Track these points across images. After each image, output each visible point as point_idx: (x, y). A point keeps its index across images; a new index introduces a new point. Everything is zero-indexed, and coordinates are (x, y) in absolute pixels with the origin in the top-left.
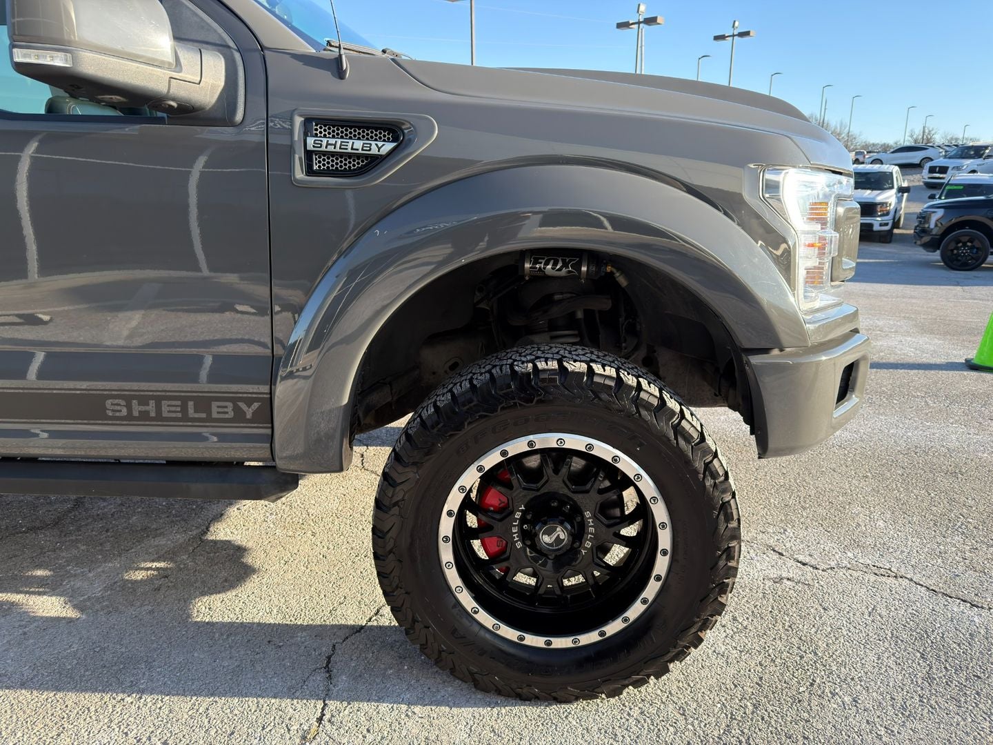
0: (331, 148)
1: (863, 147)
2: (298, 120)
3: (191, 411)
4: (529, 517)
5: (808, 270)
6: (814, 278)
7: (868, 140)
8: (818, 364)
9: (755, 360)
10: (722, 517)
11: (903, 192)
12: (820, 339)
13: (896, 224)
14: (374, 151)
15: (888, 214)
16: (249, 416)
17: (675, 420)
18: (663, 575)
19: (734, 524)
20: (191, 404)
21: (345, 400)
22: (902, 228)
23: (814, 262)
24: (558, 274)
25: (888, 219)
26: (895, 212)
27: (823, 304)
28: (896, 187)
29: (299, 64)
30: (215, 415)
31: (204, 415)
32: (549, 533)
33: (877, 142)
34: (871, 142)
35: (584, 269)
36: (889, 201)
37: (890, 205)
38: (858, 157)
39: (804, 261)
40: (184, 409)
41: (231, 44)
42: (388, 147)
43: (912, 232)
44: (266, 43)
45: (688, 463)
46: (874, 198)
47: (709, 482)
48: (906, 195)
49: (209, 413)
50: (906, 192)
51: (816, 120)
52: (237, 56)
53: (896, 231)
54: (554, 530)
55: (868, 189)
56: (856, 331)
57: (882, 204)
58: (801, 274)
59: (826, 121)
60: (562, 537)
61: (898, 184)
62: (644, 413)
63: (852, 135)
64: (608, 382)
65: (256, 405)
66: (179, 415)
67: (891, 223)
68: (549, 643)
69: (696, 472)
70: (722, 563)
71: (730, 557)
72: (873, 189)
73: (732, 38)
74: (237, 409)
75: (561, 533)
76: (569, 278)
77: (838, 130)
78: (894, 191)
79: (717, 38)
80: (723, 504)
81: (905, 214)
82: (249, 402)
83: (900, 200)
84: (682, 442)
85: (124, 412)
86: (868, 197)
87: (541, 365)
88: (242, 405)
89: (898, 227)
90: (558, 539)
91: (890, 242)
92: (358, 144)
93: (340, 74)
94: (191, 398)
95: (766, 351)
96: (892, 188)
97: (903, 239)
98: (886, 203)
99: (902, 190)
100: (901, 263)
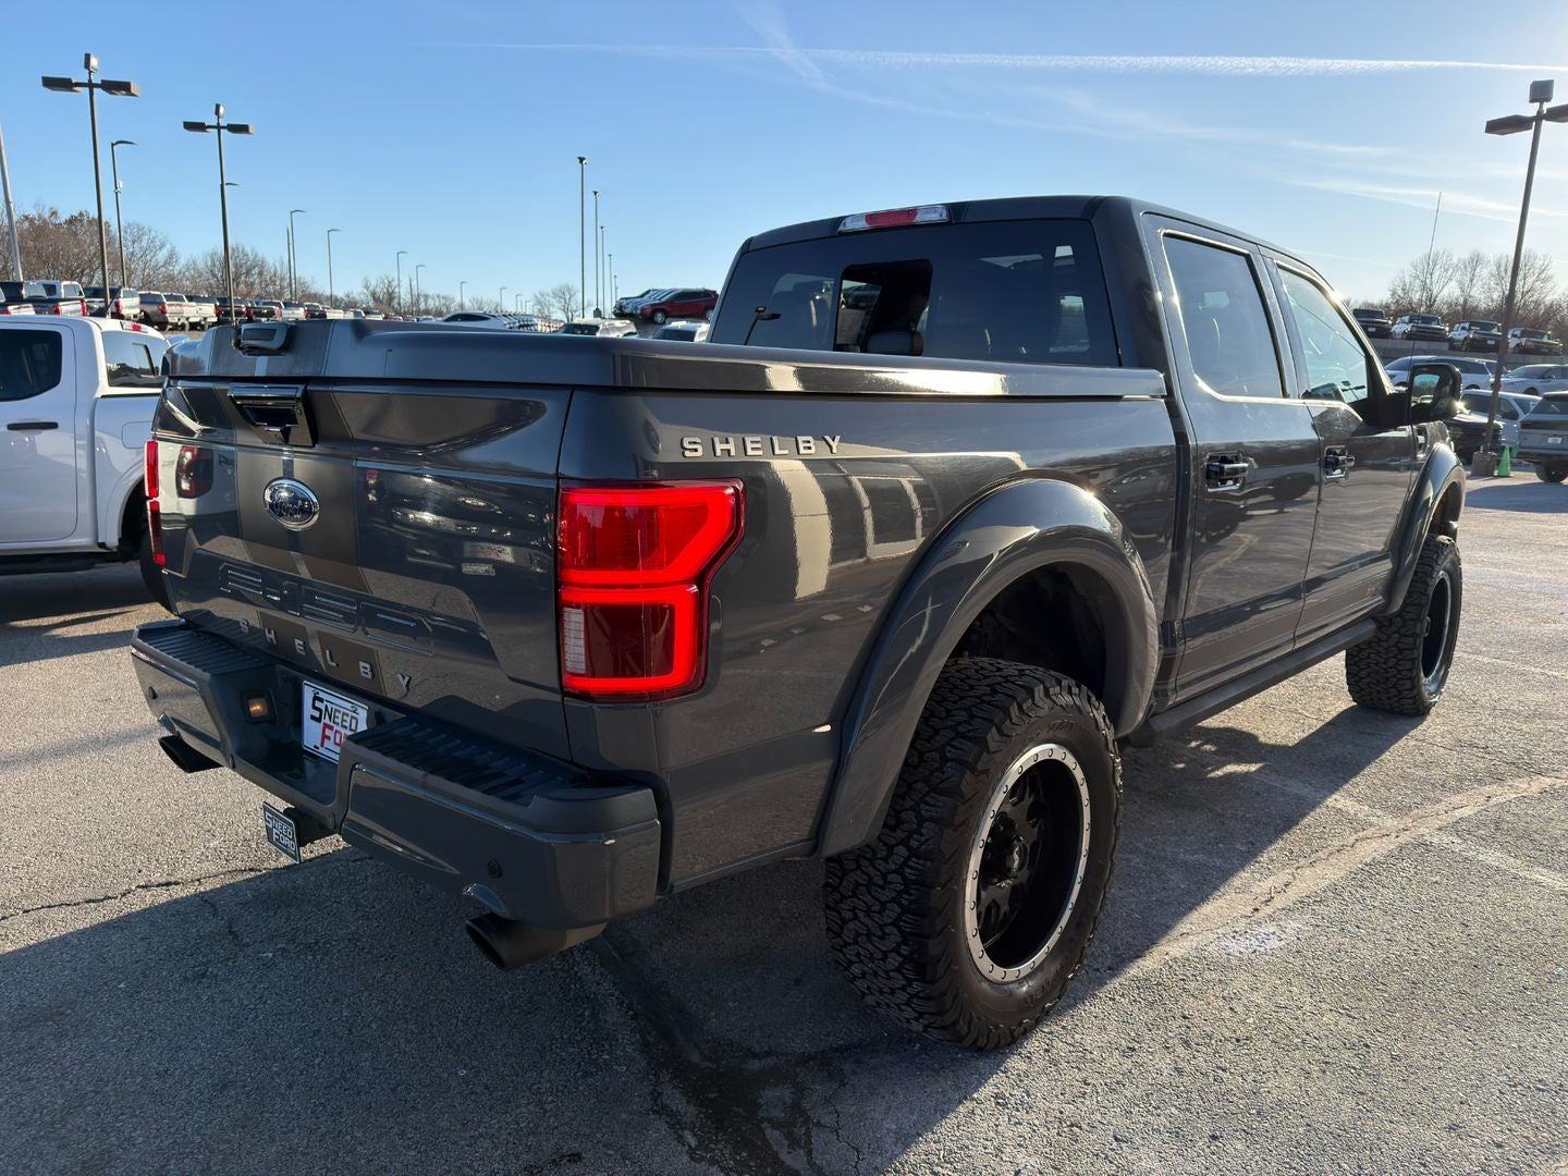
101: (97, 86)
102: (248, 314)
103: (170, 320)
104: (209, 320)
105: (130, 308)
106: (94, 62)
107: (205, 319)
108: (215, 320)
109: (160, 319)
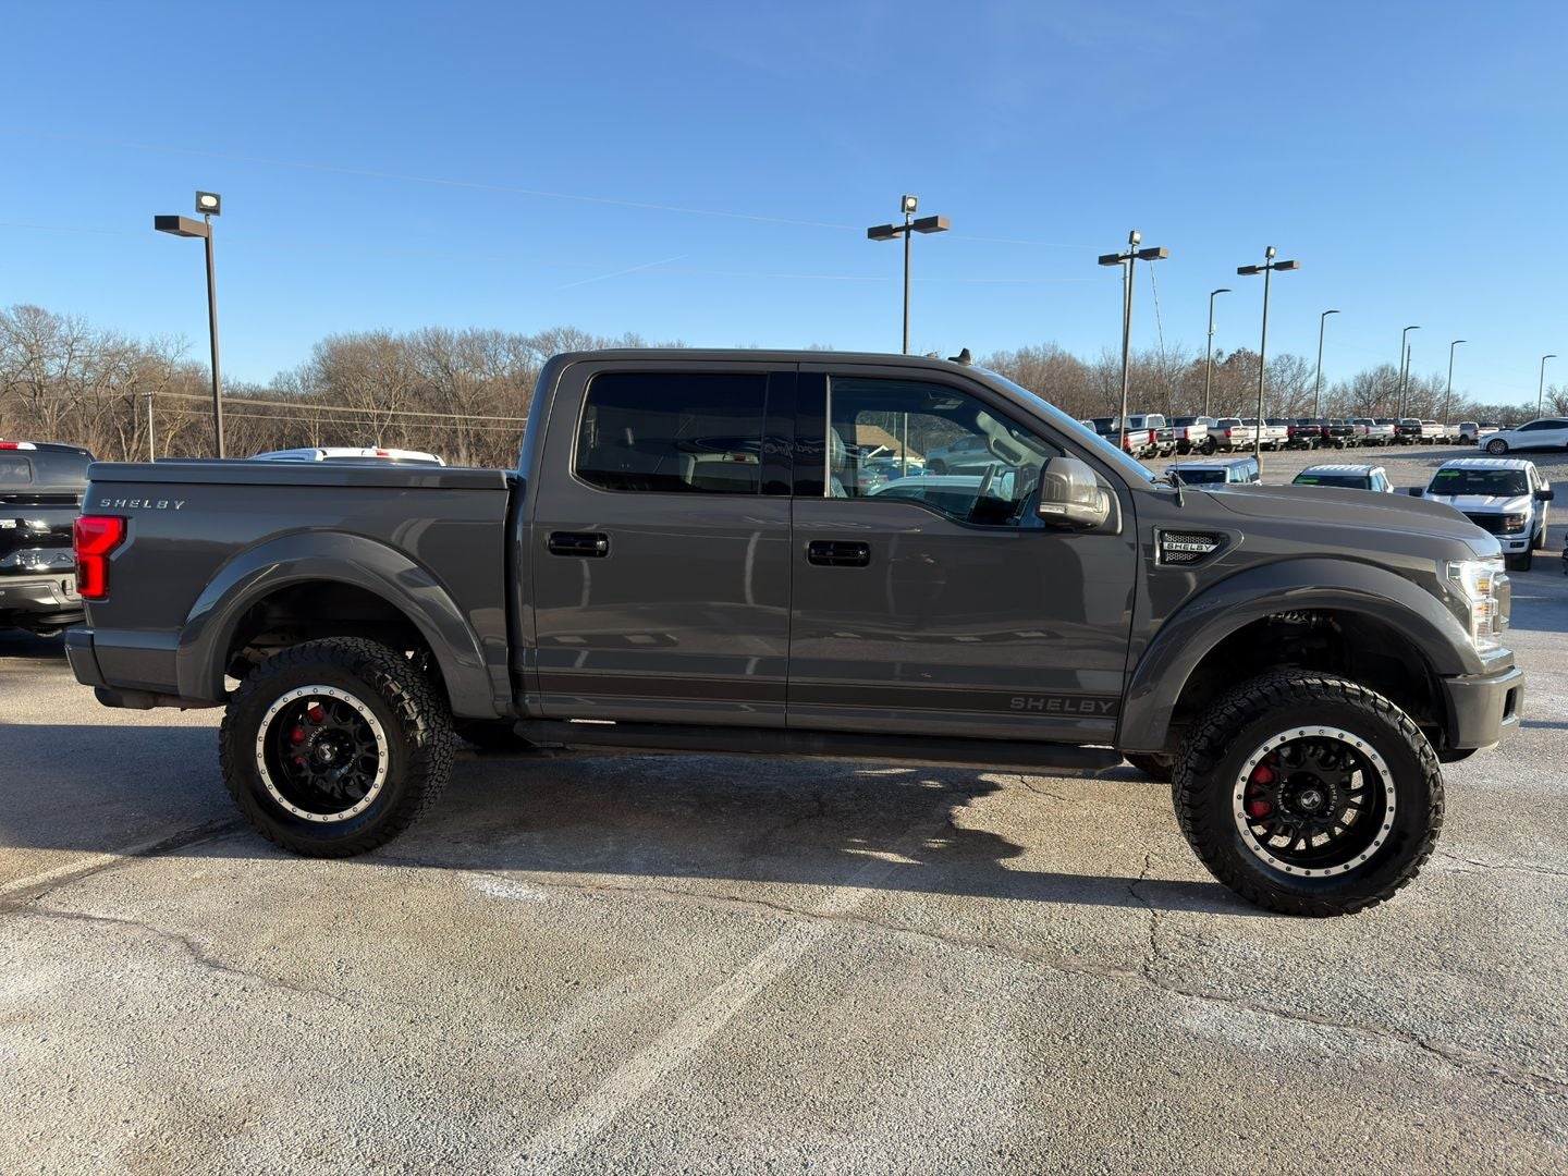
0: (1178, 548)
1: (1472, 417)
2: (1157, 532)
3: (1067, 708)
4: (1291, 787)
5: (1480, 625)
6: (1483, 628)
7: (1479, 402)
8: (1490, 686)
9: (1449, 681)
10: (1432, 783)
11: (1543, 500)
12: (1490, 670)
13: (1535, 543)
14: (1204, 549)
15: (1522, 529)
16: (1104, 711)
17: (1400, 718)
18: (1390, 825)
19: (1439, 789)
20: (1068, 702)
21: (1175, 702)
22: (1547, 548)
23: (1483, 620)
24: (1297, 622)
25: (1524, 536)
26: (1533, 527)
27: (1488, 648)
28: (1531, 491)
29: (1153, 499)
30: (1082, 709)
31: (1073, 709)
32: (1307, 797)
33: (1494, 405)
34: (1485, 404)
35: (1314, 619)
36: (1523, 511)
37: (1525, 517)
38: (1466, 432)
39: (1477, 619)
40: (1063, 704)
41: (1110, 486)
42: (1213, 547)
43: (1561, 554)
44: (1132, 486)
45: (1408, 747)
46: (1500, 508)
47: (1423, 759)
48: (1546, 503)
49: (1078, 708)
50: (1547, 499)
51: (1394, 374)
52: (1115, 493)
53: (1536, 553)
54: (1311, 794)
55: (1489, 494)
56: (1512, 668)
57: (1512, 516)
58: (1475, 627)
59: (1410, 379)
60: (1317, 799)
61: (1533, 485)
62: (1380, 713)
63: (1453, 397)
64: (1355, 692)
65: (1110, 704)
66: (1058, 709)
67: (1527, 542)
68: (1308, 873)
69: (1415, 753)
70: (1432, 815)
71: (1437, 812)
72: (1496, 495)
73: (1265, 271)
74: (1098, 707)
75: (1316, 797)
76: (1303, 625)
77: (1431, 388)
78: (1528, 499)
79: (1242, 271)
80: (1433, 775)
81: (1548, 526)
82: (1106, 702)
83: (1538, 509)
84: (1405, 733)
85: (1023, 705)
86: (1492, 505)
87: (1309, 681)
88: (1102, 704)
89: (1539, 548)
90: (1314, 802)
91: (1528, 570)
92: (1195, 546)
93: (1178, 503)
94: (1068, 698)
95: (1454, 676)
96: (1526, 493)
97: (1547, 565)
98: (1519, 515)
99: (1540, 496)
100: (1547, 600)
101: (1136, 256)
102: (1324, 433)
103: (1233, 442)
104: (1280, 441)
105: (1196, 434)
106: (1137, 237)
107: (1277, 439)
108: (1287, 440)
109: (1224, 442)
